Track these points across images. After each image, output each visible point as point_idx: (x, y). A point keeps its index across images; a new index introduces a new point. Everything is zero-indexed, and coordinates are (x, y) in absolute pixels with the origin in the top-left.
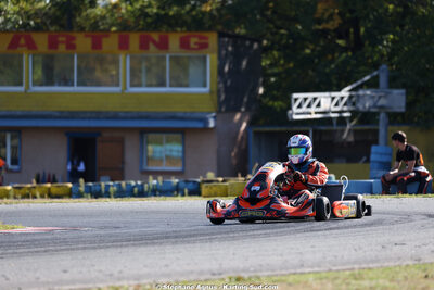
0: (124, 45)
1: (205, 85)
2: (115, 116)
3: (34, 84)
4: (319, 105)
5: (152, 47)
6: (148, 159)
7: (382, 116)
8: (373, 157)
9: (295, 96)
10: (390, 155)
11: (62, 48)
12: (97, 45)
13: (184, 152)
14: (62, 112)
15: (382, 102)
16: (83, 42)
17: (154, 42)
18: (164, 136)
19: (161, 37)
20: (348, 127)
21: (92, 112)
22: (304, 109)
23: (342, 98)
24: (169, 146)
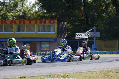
0: (36, 22)
1: (54, 31)
2: (34, 38)
3: (16, 31)
4: (81, 36)
5: (42, 23)
6: (42, 48)
7: (95, 38)
8: (93, 47)
9: (76, 33)
10: (97, 46)
11: (22, 23)
12: (30, 23)
13: (50, 46)
14: (22, 38)
15: (95, 35)
16: (27, 22)
17: (43, 22)
18: (45, 43)
19: (44, 21)
20: (88, 40)
21: (29, 38)
22: (78, 36)
23: (86, 34)
24: (46, 45)
